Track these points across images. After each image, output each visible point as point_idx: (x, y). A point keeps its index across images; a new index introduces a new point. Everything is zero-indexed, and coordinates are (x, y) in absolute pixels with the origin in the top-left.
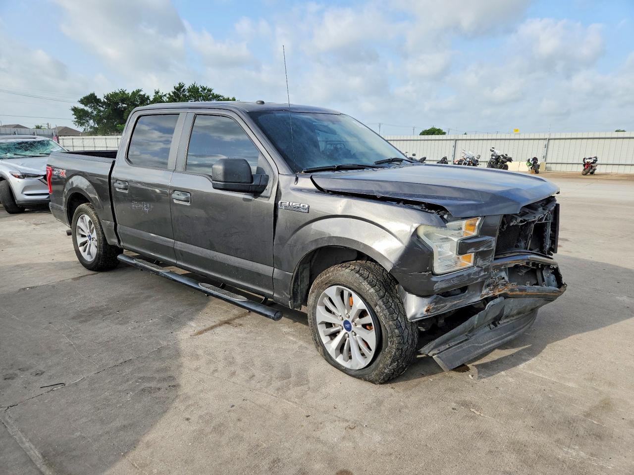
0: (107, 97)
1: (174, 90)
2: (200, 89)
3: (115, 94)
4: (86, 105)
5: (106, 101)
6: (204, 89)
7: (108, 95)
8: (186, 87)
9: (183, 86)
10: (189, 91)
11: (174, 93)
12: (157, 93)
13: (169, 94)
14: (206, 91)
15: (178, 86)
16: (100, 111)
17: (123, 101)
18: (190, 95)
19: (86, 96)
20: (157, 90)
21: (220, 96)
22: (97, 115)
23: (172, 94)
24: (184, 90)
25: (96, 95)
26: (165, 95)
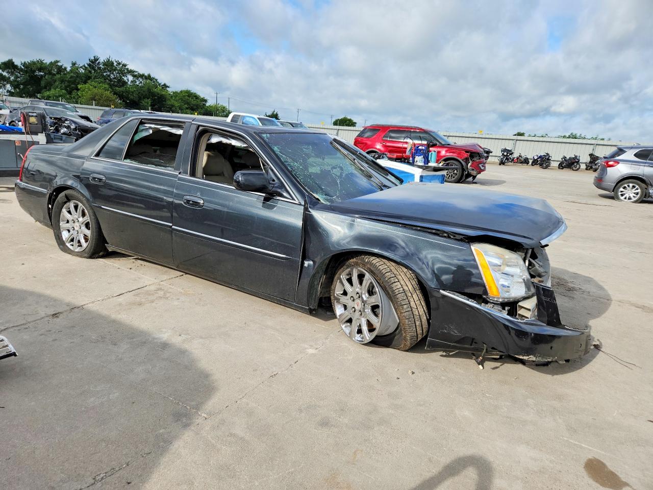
0: (24, 64)
1: (88, 62)
2: (115, 64)
3: (34, 63)
4: (3, 71)
5: (23, 68)
6: (119, 64)
7: (25, 62)
8: (101, 60)
9: (98, 59)
10: (104, 64)
11: (89, 65)
12: (74, 64)
13: (84, 66)
14: (121, 66)
15: (93, 58)
16: (17, 77)
17: (40, 70)
18: (105, 69)
19: (3, 61)
20: (74, 62)
21: (135, 72)
22: (15, 81)
23: (86, 66)
24: (99, 63)
25: (13, 61)
26: (81, 67)
